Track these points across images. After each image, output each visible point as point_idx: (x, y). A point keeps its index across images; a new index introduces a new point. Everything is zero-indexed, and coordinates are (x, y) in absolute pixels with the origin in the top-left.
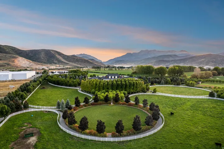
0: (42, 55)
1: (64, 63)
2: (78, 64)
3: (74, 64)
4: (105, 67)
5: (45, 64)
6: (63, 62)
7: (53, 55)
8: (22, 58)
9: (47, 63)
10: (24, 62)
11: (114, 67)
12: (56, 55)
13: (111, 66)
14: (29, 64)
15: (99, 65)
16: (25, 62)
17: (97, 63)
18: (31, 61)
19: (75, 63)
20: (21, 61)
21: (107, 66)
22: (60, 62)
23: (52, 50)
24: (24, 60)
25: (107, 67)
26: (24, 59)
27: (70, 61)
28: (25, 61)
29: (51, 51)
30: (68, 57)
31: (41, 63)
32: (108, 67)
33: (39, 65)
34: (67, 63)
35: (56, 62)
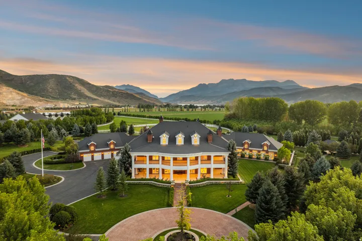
0: (51, 85)
1: (89, 98)
2: (114, 101)
3: (107, 101)
4: (161, 106)
5: (54, 101)
6: (87, 97)
7: (71, 84)
8: (8, 88)
9: (57, 99)
10: (10, 96)
11: (177, 106)
12: (76, 85)
13: (173, 104)
14: (21, 99)
15: (152, 102)
16: (12, 95)
17: (148, 99)
18: (25, 94)
19: (109, 99)
20: (4, 93)
21: (165, 104)
22: (81, 96)
23: (70, 77)
24: (11, 92)
25: (165, 106)
26: (11, 89)
27: (100, 96)
28: (13, 93)
29: (68, 78)
30: (98, 88)
31: (47, 98)
32: (168, 105)
33: (40, 101)
34: (95, 99)
35: (74, 97)
